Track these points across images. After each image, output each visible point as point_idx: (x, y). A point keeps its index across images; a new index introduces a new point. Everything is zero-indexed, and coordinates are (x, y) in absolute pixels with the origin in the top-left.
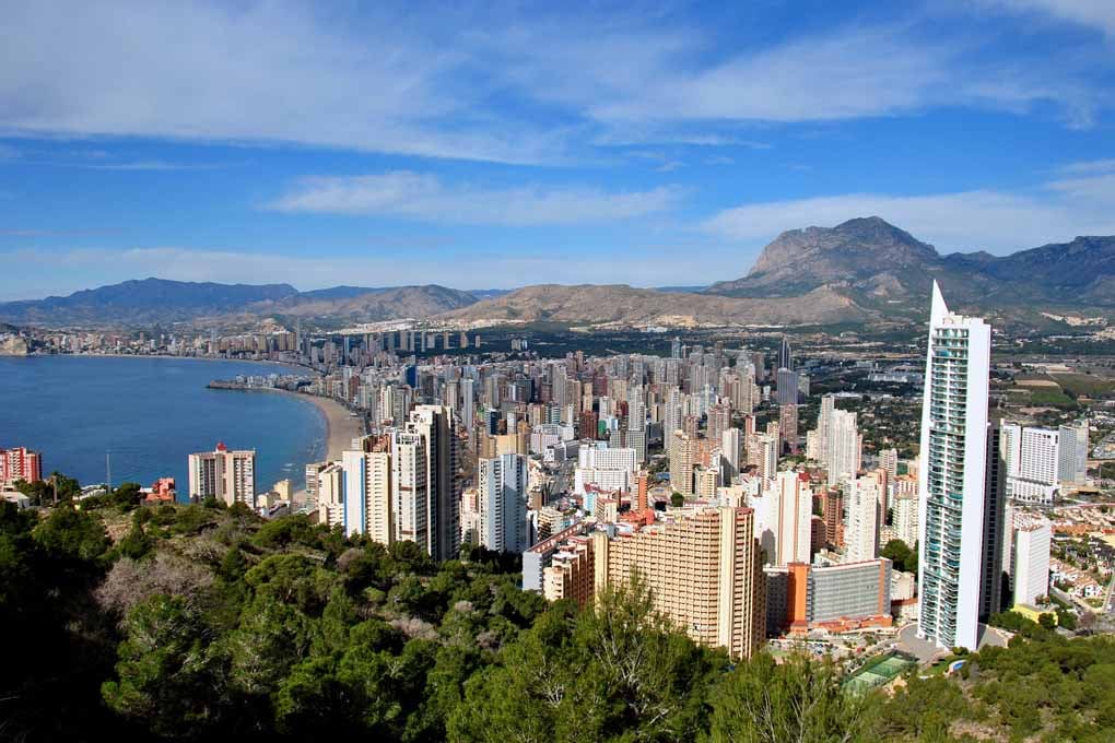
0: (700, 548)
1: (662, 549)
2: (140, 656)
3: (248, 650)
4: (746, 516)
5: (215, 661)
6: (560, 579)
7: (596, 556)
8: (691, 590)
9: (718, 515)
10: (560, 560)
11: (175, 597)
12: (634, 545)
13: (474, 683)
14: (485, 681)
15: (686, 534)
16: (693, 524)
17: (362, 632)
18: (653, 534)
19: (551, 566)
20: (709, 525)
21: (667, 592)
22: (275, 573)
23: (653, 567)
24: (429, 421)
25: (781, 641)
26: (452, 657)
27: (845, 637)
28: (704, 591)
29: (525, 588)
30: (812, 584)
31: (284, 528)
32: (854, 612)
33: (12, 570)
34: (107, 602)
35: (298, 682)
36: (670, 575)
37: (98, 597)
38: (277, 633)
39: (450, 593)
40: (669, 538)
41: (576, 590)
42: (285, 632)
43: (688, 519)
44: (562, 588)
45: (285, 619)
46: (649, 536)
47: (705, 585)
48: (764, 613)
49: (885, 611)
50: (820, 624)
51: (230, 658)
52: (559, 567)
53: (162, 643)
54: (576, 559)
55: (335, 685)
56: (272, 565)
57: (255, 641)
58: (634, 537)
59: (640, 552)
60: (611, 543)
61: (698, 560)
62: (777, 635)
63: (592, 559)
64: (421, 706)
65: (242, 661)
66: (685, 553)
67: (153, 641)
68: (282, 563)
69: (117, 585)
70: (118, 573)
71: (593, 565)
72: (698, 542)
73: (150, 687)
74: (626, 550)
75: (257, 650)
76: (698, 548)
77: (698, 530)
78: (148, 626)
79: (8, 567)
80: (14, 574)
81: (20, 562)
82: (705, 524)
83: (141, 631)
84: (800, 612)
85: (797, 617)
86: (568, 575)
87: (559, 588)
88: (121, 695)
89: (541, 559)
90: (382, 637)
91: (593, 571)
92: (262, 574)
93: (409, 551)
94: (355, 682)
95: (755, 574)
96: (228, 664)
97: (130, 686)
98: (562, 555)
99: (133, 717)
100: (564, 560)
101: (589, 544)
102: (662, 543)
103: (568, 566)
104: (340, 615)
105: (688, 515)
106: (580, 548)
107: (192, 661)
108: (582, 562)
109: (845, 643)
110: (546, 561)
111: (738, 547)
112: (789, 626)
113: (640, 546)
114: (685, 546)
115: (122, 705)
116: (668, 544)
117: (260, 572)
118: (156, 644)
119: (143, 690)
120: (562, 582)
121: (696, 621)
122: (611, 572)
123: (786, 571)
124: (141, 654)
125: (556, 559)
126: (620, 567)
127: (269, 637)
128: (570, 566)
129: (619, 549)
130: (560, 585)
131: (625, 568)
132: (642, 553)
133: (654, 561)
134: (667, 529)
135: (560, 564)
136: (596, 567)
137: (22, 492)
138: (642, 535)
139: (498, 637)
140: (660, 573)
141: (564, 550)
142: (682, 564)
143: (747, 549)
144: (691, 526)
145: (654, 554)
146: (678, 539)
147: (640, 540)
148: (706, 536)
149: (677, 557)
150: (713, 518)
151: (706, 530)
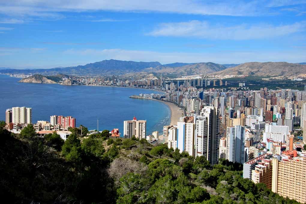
1: (302, 167)
2: (123, 195)
3: (162, 196)
5: (150, 199)
6: (258, 175)
7: (273, 167)
10: (258, 168)
11: (136, 174)
12: (289, 165)
17: (196, 191)
18: (297, 160)
19: (254, 169)
22: (159, 165)
23: (297, 174)
24: (209, 112)
29: (244, 177)
31: (161, 149)
33: (76, 159)
34: (111, 174)
37: (108, 172)
38: (173, 190)
39: (218, 177)
40: (304, 163)
41: (265, 180)
42: (176, 190)
44: (259, 179)
46: (296, 161)
51: (155, 199)
52: (258, 170)
53: (132, 191)
54: (265, 168)
56: (158, 162)
57: (165, 193)
58: (289, 161)
60: (279, 163)
63: (271, 168)
65: (159, 200)
67: (128, 190)
68: (162, 162)
69: (113, 168)
70: (115, 163)
71: (271, 171)
74: (286, 166)
75: (166, 197)
78: (127, 184)
79: (75, 158)
80: (77, 161)
81: (79, 157)
83: (125, 186)
86: (262, 174)
89: (250, 167)
91: (271, 173)
92: (154, 165)
93: (202, 160)
98: (259, 166)
100: (260, 168)
101: (270, 162)
102: (302, 165)
106: (267, 163)
108: (267, 169)
110: (253, 167)
113: (292, 165)
117: (153, 165)
118: (129, 191)
120: (259, 176)
122: (279, 174)
124: (124, 194)
125: (257, 167)
126: (283, 173)
127: (170, 192)
128: (262, 170)
129: (283, 165)
130: (258, 177)
131: (285, 173)
132: (292, 168)
133: (298, 171)
134: (304, 159)
135: (258, 169)
136: (273, 172)
137: (71, 131)
138: (293, 161)
139: (238, 196)
140: (301, 177)
141: (260, 164)
145: (298, 169)
147: (292, 163)
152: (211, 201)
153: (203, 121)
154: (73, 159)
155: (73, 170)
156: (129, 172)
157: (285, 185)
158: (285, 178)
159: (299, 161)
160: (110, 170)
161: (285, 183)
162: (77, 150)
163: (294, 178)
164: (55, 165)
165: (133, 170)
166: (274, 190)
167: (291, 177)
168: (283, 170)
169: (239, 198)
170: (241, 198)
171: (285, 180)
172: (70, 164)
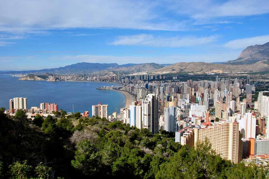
0: (223, 133)
1: (213, 133)
3: (106, 154)
4: (236, 125)
5: (98, 157)
8: (221, 144)
9: (228, 124)
10: (185, 135)
12: (205, 131)
13: (162, 166)
14: (165, 165)
15: (219, 129)
16: (222, 126)
17: (134, 151)
20: (226, 126)
21: (214, 144)
22: (113, 135)
23: (210, 137)
24: (152, 98)
25: (247, 160)
26: (156, 159)
27: (266, 160)
29: (176, 141)
30: (256, 144)
31: (115, 124)
34: (73, 141)
35: (118, 163)
36: (215, 140)
37: (71, 140)
39: (156, 142)
40: (215, 130)
41: (189, 143)
43: (220, 125)
44: (185, 142)
45: (115, 147)
46: (209, 129)
47: (225, 143)
48: (242, 152)
50: (259, 156)
51: (101, 156)
52: (185, 136)
53: (85, 152)
54: (189, 134)
55: (127, 164)
56: (112, 133)
57: (108, 152)
58: (205, 129)
59: (207, 133)
60: (199, 131)
61: (223, 136)
62: (246, 158)
63: (194, 135)
64: (148, 171)
65: (104, 157)
66: (219, 134)
67: (83, 151)
68: (114, 133)
69: (75, 137)
70: (75, 134)
71: (194, 136)
72: (223, 131)
73: (83, 162)
74: (203, 133)
75: (108, 155)
77: (223, 128)
78: (82, 147)
79: (51, 131)
80: (52, 133)
81: (53, 131)
82: (225, 126)
83: (81, 149)
84: (252, 152)
85: (251, 153)
86: (187, 139)
88: (76, 164)
89: (180, 134)
90: (139, 152)
91: (194, 138)
92: (109, 136)
93: (146, 131)
94: (132, 164)
95: (239, 140)
96: (101, 158)
97: (78, 161)
98: (186, 133)
99: (78, 169)
100: (186, 135)
101: (193, 131)
102: (213, 131)
104: (128, 147)
105: (220, 124)
106: (191, 131)
107: (92, 156)
108: (191, 135)
109: (266, 162)
110: (182, 135)
111: (234, 133)
112: (249, 156)
113: (207, 132)
114: (219, 132)
115: (76, 166)
116: (215, 131)
117: (109, 135)
119: (81, 163)
120: (186, 140)
121: (222, 153)
122: (199, 138)
123: (248, 140)
124: (80, 154)
125: (184, 134)
126: (201, 137)
127: (111, 151)
128: (188, 136)
129: (201, 132)
131: (203, 137)
133: (210, 136)
134: (214, 127)
137: (54, 114)
138: (207, 129)
139: (169, 154)
141: (186, 132)
142: (218, 137)
143: (237, 134)
144: (221, 127)
145: (211, 134)
146: (217, 130)
147: (207, 130)
148: (225, 130)
149: (217, 135)
150: (227, 125)
151: (225, 128)
153: (147, 104)
154: (49, 132)
155: (49, 139)
156: (84, 139)
159: (211, 128)
162: (52, 126)
164: (37, 136)
168: (201, 135)
172: (47, 135)
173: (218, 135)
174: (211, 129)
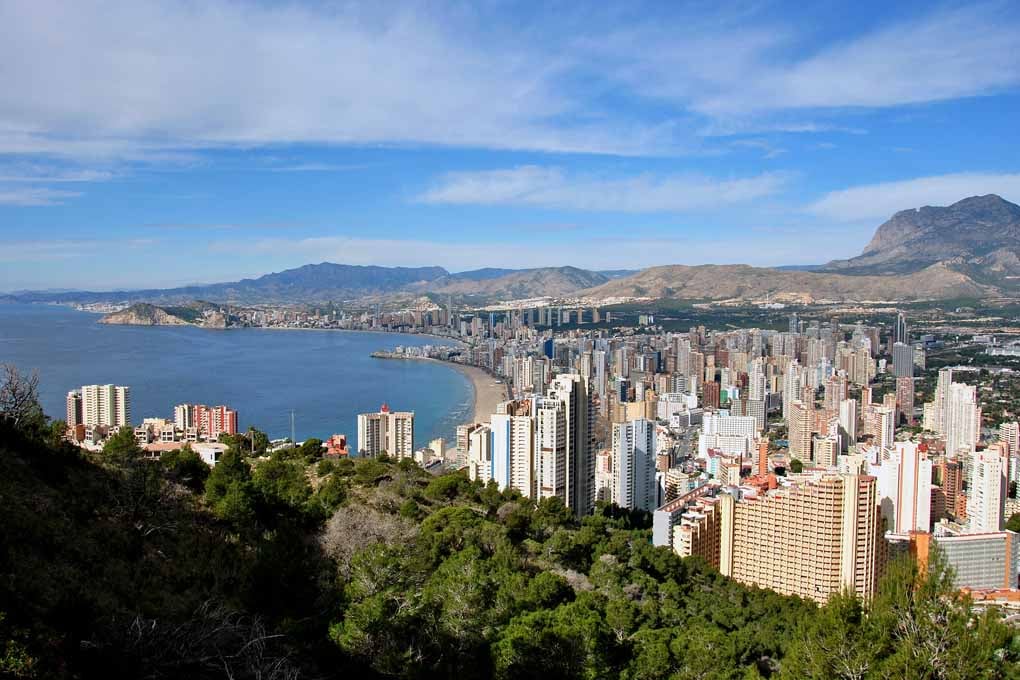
0: (823, 513)
1: (786, 513)
2: (360, 600)
3: (458, 599)
4: (868, 484)
5: (429, 606)
6: (688, 537)
7: (722, 516)
8: (814, 552)
9: (841, 481)
10: (688, 519)
11: (390, 546)
12: (759, 508)
15: (810, 499)
16: (817, 489)
17: (541, 583)
18: (777, 497)
19: (680, 524)
20: (832, 491)
21: (790, 553)
22: (448, 523)
23: (777, 529)
24: (569, 389)
28: (827, 554)
29: (656, 544)
31: (451, 483)
32: (978, 584)
33: (242, 514)
34: (329, 548)
35: (517, 634)
36: (794, 537)
37: (323, 543)
38: (483, 583)
39: (593, 547)
40: (793, 502)
41: (703, 548)
42: (490, 583)
43: (811, 485)
44: (690, 545)
46: (774, 500)
47: (827, 549)
49: (1012, 585)
51: (441, 605)
52: (687, 525)
53: (381, 588)
54: (704, 519)
56: (445, 516)
57: (465, 591)
58: (758, 500)
59: (764, 514)
60: (737, 505)
61: (820, 524)
63: (719, 519)
65: (451, 607)
66: (809, 517)
67: (373, 586)
68: (454, 514)
69: (335, 533)
70: (337, 521)
71: (719, 525)
72: (821, 507)
73: (373, 628)
74: (751, 512)
75: (467, 599)
76: (821, 513)
77: (821, 495)
78: (370, 571)
79: (238, 510)
80: (243, 517)
81: (248, 506)
82: (829, 490)
83: (363, 576)
86: (696, 534)
87: (688, 545)
88: (348, 634)
89: (670, 518)
91: (719, 530)
92: (436, 524)
93: (555, 507)
95: (877, 540)
96: (438, 609)
97: (352, 625)
98: (691, 514)
99: (357, 655)
100: (693, 520)
101: (716, 505)
102: (786, 507)
103: (696, 524)
105: (810, 481)
106: (708, 508)
107: (407, 608)
108: (710, 522)
110: (676, 520)
111: (861, 514)
113: (764, 509)
114: (809, 511)
115: (348, 643)
116: (792, 508)
117: (434, 522)
118: (376, 588)
119: (365, 631)
120: (691, 540)
121: (818, 582)
122: (736, 532)
123: (908, 538)
124: (363, 597)
125: (685, 518)
126: (745, 528)
127: (477, 588)
128: (698, 525)
129: (744, 511)
130: (688, 542)
131: (750, 529)
132: (766, 515)
133: (778, 523)
134: (791, 494)
135: (689, 522)
136: (722, 527)
137: (227, 444)
138: (766, 498)
139: (641, 590)
140: (784, 535)
141: (692, 510)
142: (806, 528)
143: (870, 516)
144: (815, 492)
145: (778, 517)
146: (801, 504)
147: (765, 503)
148: (829, 502)
149: (801, 521)
150: (836, 485)
151: (829, 496)
152: (578, 606)
153: (554, 411)
154: (232, 512)
155: (234, 539)
156: (373, 540)
157: (750, 557)
158: (750, 540)
159: (780, 498)
160: (326, 537)
161: (750, 551)
162: (242, 490)
163: (770, 539)
164: (190, 529)
165: (383, 538)
166: (724, 570)
167: (764, 537)
168: (745, 522)
169: (645, 593)
170: (649, 594)
171: (750, 546)
172: (226, 524)
173: (806, 522)
174: (778, 500)
